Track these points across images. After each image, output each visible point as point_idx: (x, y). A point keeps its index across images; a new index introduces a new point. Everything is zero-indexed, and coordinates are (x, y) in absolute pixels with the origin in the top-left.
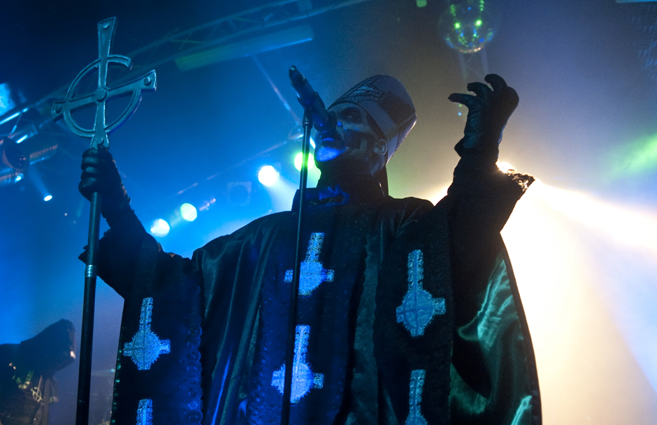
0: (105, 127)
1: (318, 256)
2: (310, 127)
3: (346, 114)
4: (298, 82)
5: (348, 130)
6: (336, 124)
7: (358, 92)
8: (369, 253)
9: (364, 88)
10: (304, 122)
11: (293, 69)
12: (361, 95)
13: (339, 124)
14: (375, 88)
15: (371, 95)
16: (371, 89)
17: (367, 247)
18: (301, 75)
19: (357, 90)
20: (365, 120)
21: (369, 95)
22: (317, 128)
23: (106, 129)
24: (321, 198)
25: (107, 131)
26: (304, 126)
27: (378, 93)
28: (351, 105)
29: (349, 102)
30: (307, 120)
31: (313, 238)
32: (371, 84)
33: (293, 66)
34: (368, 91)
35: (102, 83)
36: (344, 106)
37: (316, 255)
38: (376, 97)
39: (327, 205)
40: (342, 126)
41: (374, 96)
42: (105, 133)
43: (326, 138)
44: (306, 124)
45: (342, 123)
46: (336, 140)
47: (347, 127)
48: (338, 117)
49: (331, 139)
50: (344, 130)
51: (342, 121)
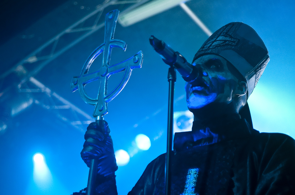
0: (105, 96)
1: (194, 189)
2: (174, 81)
3: (209, 64)
4: (159, 46)
5: (213, 78)
8: (236, 184)
9: (220, 38)
10: (168, 77)
13: (205, 74)
14: (231, 37)
16: (228, 39)
17: (234, 179)
18: (160, 41)
19: (215, 41)
23: (105, 98)
24: (195, 140)
25: (106, 100)
27: (234, 42)
28: (212, 57)
30: (171, 76)
31: (190, 174)
32: (226, 33)
34: (225, 41)
35: (105, 61)
36: (206, 58)
37: (192, 188)
38: (233, 46)
39: (200, 145)
40: (207, 76)
41: (231, 45)
42: (104, 101)
43: (195, 86)
44: (170, 79)
45: (207, 73)
46: (203, 88)
47: (211, 76)
48: (203, 68)
49: (199, 87)
50: (210, 79)
51: (207, 71)
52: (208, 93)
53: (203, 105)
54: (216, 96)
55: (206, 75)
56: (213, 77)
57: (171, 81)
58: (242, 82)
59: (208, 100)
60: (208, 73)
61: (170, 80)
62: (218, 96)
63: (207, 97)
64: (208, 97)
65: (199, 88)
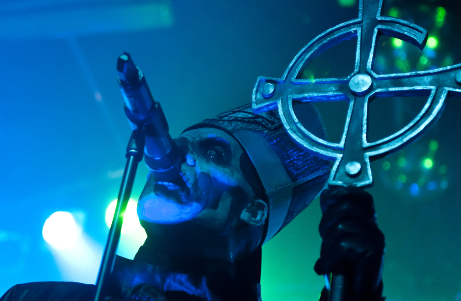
0: (367, 144)
2: (138, 158)
3: (207, 147)
6: (184, 160)
7: (240, 115)
10: (129, 148)
11: (125, 58)
12: (242, 120)
13: (190, 161)
15: (259, 123)
18: (137, 71)
19: (240, 111)
20: (236, 162)
21: (255, 122)
22: (151, 163)
23: (368, 148)
26: (128, 155)
27: (272, 123)
29: (219, 128)
30: (134, 146)
33: (125, 54)
34: (257, 117)
38: (266, 128)
40: (193, 166)
41: (264, 126)
44: (132, 152)
45: (195, 161)
46: (177, 187)
47: (201, 169)
48: (191, 149)
49: (171, 184)
50: (196, 173)
51: (196, 157)
52: (184, 200)
53: (168, 222)
54: (199, 210)
55: (192, 164)
56: (204, 173)
57: (132, 157)
58: (261, 201)
59: (181, 213)
60: (197, 161)
61: (132, 154)
62: (204, 211)
63: (180, 206)
64: (183, 208)
65: (170, 186)
